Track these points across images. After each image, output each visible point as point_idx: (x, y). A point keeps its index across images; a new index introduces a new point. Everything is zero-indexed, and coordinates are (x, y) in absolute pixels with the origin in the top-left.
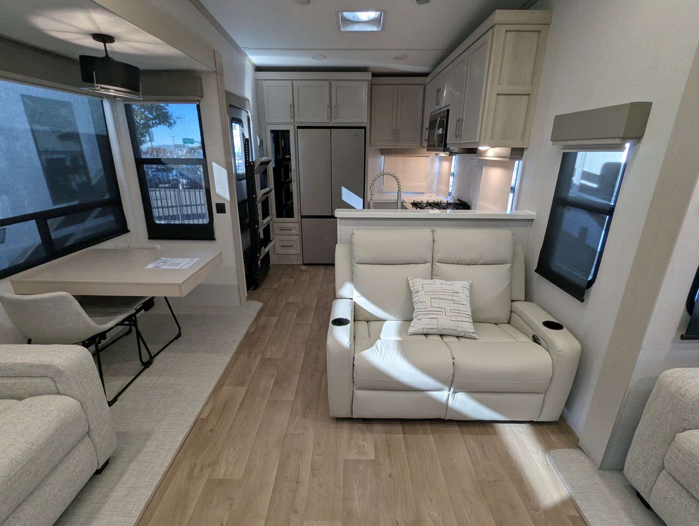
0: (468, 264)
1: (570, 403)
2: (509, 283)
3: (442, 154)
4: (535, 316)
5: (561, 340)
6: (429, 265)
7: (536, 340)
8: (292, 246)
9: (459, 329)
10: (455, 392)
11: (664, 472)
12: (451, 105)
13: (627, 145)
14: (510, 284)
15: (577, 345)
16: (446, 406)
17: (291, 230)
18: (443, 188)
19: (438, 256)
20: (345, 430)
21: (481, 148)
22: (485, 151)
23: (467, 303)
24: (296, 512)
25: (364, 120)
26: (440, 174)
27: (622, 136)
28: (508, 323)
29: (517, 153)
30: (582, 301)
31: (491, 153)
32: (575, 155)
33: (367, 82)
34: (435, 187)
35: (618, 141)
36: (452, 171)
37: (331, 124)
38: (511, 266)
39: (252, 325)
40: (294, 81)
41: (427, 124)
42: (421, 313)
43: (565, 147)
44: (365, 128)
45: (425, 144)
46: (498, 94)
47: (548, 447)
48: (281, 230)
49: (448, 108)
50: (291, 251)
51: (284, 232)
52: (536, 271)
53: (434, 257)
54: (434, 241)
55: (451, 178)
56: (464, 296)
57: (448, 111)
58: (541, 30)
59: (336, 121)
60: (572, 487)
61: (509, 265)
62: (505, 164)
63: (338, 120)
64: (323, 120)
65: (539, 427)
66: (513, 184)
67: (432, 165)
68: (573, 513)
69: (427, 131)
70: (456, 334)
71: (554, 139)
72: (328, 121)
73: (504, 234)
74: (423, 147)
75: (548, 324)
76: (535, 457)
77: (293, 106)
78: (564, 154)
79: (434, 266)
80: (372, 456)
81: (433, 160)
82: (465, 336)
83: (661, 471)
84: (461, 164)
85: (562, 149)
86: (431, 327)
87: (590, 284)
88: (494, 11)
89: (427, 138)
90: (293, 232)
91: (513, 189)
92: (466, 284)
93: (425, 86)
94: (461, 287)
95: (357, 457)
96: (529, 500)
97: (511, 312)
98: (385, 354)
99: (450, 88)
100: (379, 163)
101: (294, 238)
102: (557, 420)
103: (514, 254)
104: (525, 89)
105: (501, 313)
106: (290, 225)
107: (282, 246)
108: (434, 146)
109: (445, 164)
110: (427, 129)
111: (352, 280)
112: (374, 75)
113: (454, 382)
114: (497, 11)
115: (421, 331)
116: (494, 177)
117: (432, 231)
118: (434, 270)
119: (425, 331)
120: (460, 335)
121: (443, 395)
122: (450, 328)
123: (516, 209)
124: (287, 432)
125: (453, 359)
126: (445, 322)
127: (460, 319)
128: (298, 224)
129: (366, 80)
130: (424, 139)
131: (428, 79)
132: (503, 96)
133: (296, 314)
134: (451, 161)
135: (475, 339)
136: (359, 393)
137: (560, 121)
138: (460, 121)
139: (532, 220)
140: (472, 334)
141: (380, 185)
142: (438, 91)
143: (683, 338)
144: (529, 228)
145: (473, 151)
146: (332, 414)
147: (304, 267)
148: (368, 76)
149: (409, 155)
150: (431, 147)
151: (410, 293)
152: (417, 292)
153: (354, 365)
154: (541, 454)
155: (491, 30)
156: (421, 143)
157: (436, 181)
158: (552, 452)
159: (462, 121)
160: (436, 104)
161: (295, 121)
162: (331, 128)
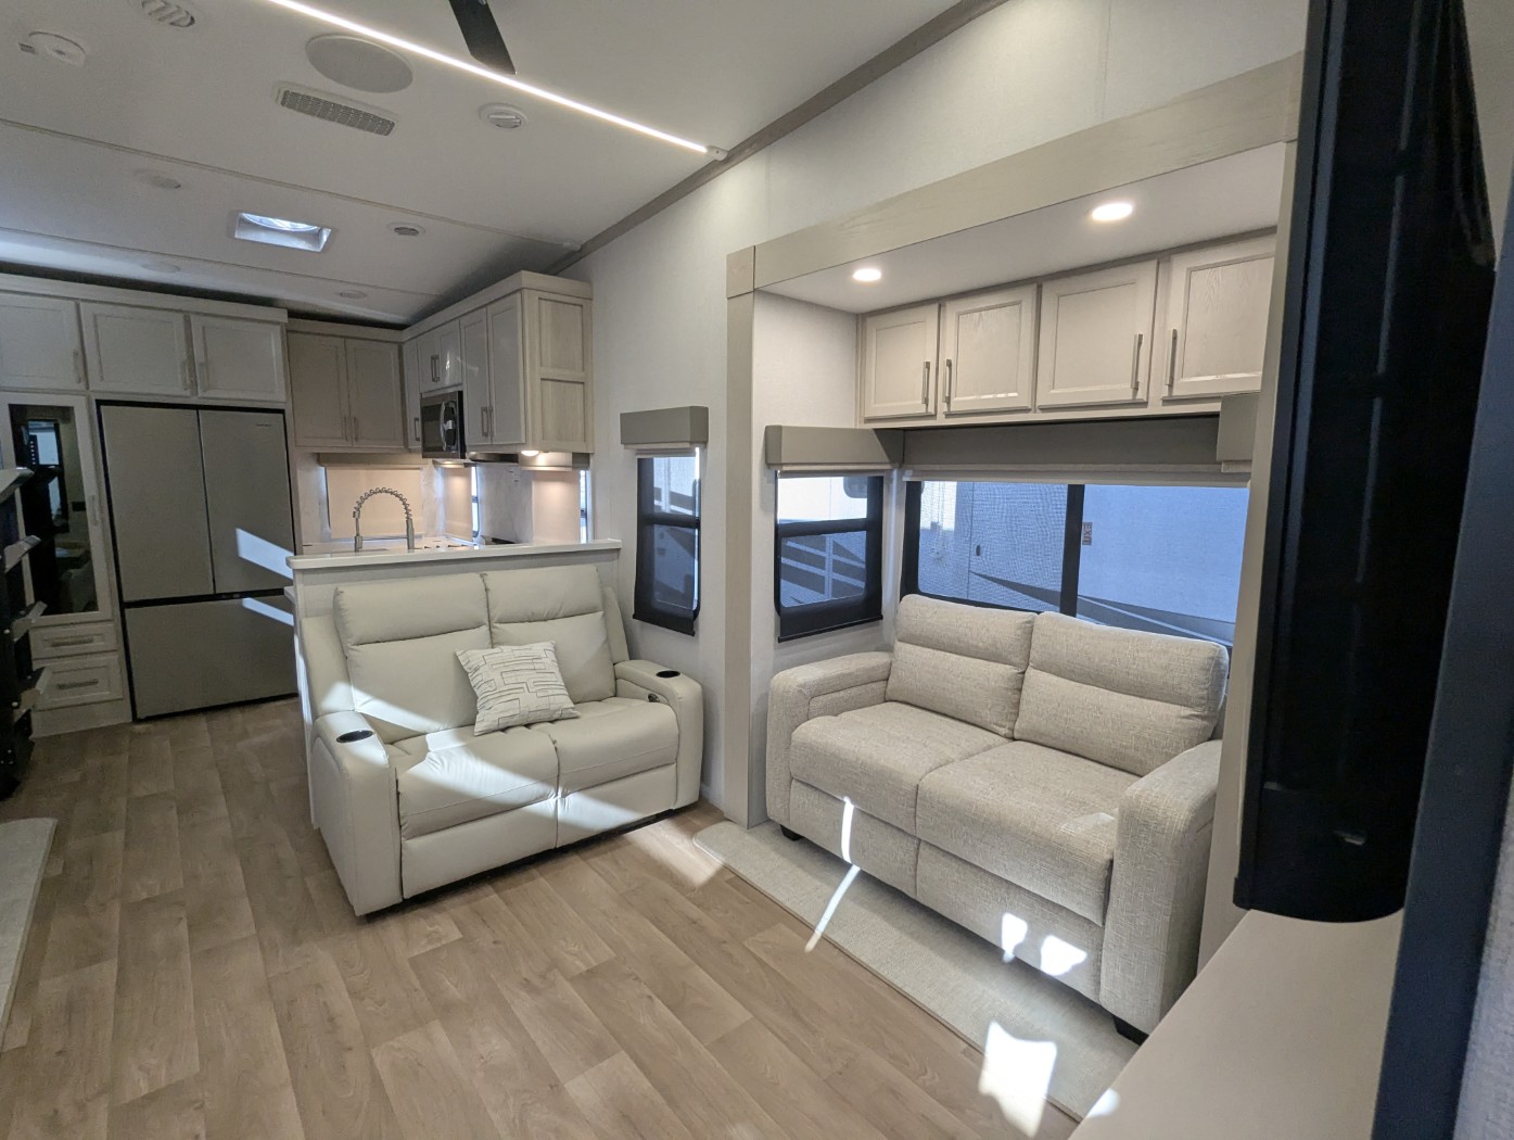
0: (545, 620)
1: (705, 776)
2: (604, 639)
3: (449, 464)
4: (645, 670)
5: (681, 687)
6: (485, 629)
7: (652, 699)
8: (94, 683)
9: (553, 707)
10: (564, 795)
11: (793, 782)
12: (465, 384)
13: (697, 450)
14: (607, 640)
15: (698, 687)
16: (554, 822)
17: (91, 641)
18: (460, 524)
19: (497, 613)
20: (393, 928)
21: (526, 453)
22: (534, 458)
23: (556, 670)
24: (350, 1049)
25: (278, 396)
26: (447, 500)
27: (689, 439)
28: (615, 696)
29: (581, 460)
30: (693, 634)
31: (542, 460)
32: (651, 461)
33: (278, 327)
34: (442, 523)
35: (687, 445)
36: (474, 493)
37: (194, 401)
38: (604, 615)
39: (48, 861)
40: (82, 304)
41: (415, 411)
42: (490, 697)
43: (640, 452)
44: (281, 411)
45: (419, 446)
46: (543, 379)
47: (692, 832)
48: (56, 645)
49: (460, 389)
50: (90, 695)
51: (66, 650)
52: (634, 617)
53: (492, 615)
54: (486, 590)
55: (475, 505)
56: (549, 662)
57: (461, 393)
58: (584, 303)
59: (206, 395)
60: (725, 855)
61: (601, 613)
62: (564, 476)
63: (211, 394)
64: (175, 390)
65: (678, 818)
66: (583, 506)
67: (430, 485)
68: (730, 876)
69: (419, 424)
70: (547, 717)
71: (625, 442)
72: (188, 393)
73: (586, 571)
74: (410, 451)
75: (662, 675)
76: (680, 847)
77: (82, 354)
78: (639, 460)
79: (493, 630)
80: (457, 935)
81: (430, 476)
82: (563, 716)
83: (791, 782)
84: (487, 479)
85: (637, 454)
86: (511, 713)
87: (696, 613)
88: (519, 270)
89: (419, 435)
90: (98, 644)
91: (584, 513)
92: (548, 645)
93: (400, 345)
94: (541, 650)
95: (429, 948)
96: (683, 886)
97: (616, 679)
98: (449, 764)
99: (459, 359)
100: (315, 481)
101: (102, 659)
102: (696, 799)
103: (604, 598)
104: (578, 375)
105: (603, 682)
106: (81, 630)
107: (62, 687)
108: (441, 449)
109: (458, 483)
110: (417, 419)
111: (348, 677)
112: (294, 314)
113: (561, 776)
114: (523, 272)
115: (496, 728)
116: (552, 496)
117: (481, 576)
118: (494, 636)
119: (501, 726)
120: (556, 716)
121: (547, 806)
122: (539, 708)
123: (594, 537)
124: (271, 975)
125: (554, 742)
126: (530, 702)
127: (550, 692)
128: (110, 625)
129: (278, 323)
130: (411, 436)
131: (406, 335)
132: (550, 383)
133: (174, 811)
134: (468, 476)
135: (576, 717)
136: (415, 844)
137: (626, 418)
138: (487, 411)
139: (618, 550)
140: (571, 710)
141: (322, 527)
142: (434, 358)
143: (780, 641)
144: (616, 562)
145: (512, 458)
146: (360, 911)
147: (140, 728)
148: (283, 317)
149: (381, 466)
150: (431, 450)
151: (463, 675)
152: (476, 670)
153: (398, 794)
154: (686, 842)
155: (518, 295)
156: (406, 443)
157: (441, 512)
158: (699, 834)
159: (491, 411)
160: (433, 380)
161: (91, 389)
162: (197, 407)
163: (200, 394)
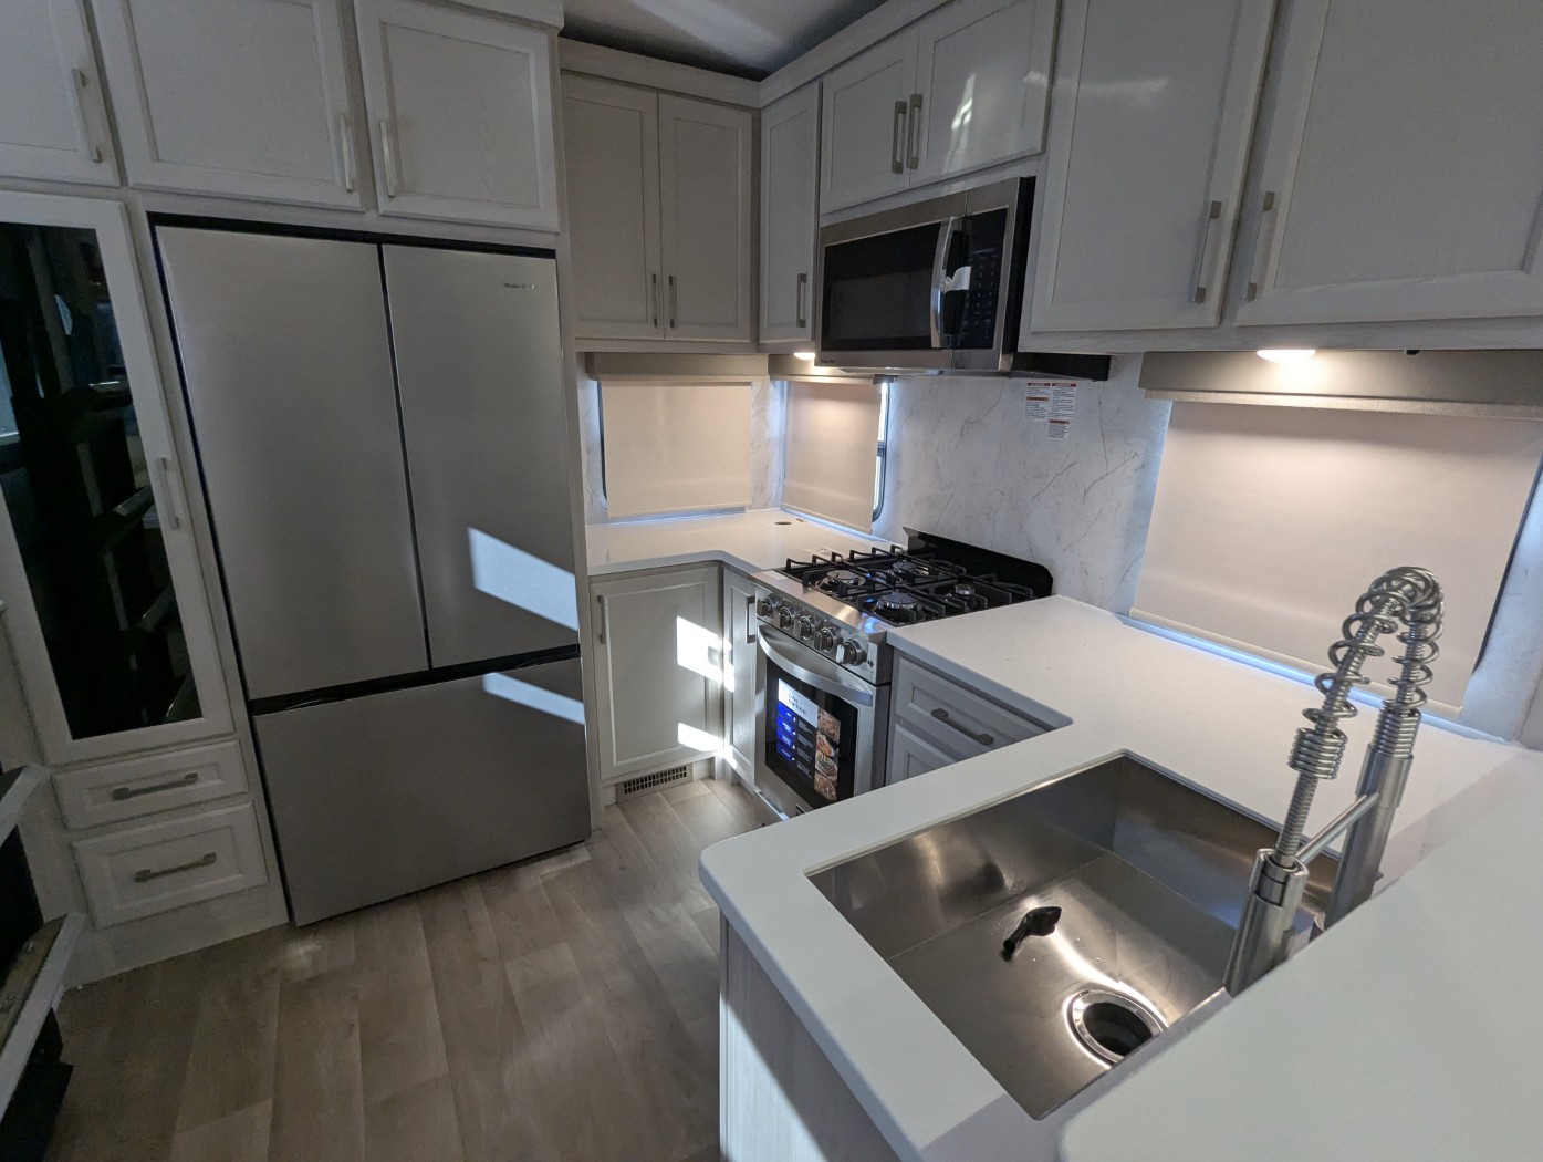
8: (209, 859)
12: (1053, 158)
17: (192, 779)
25: (542, 219)
26: (795, 445)
36: (880, 437)
37: (371, 224)
44: (550, 253)
45: (809, 337)
48: (121, 794)
49: (1020, 172)
51: (141, 803)
57: (1026, 184)
59: (395, 210)
63: (407, 206)
64: (320, 193)
67: (762, 412)
69: (812, 288)
72: (354, 201)
74: (760, 349)
84: (911, 410)
89: (813, 312)
93: (756, 114)
101: (218, 814)
106: (177, 757)
107: (143, 877)
109: (835, 413)
110: (803, 278)
116: (1293, 476)
128: (231, 745)
129: (542, 26)
130: (766, 320)
131: (777, 84)
134: (869, 400)
141: (594, 494)
148: (553, 13)
156: (756, 332)
160: (896, 168)
161: (131, 182)
162: (379, 239)
163: (384, 206)
